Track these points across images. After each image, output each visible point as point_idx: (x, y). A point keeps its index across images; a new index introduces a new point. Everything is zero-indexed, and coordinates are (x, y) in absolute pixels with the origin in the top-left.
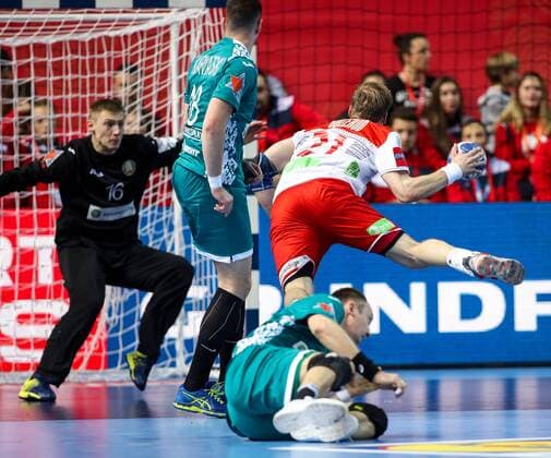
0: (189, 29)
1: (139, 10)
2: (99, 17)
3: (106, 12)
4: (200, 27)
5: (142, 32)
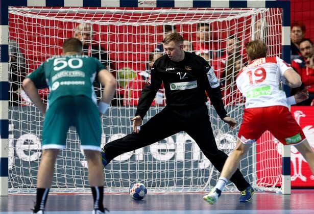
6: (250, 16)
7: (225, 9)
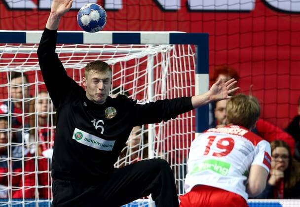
0: (160, 60)
1: (118, 46)
2: (87, 50)
3: (92, 47)
4: (168, 59)
5: (123, 63)
6: (146, 57)
7: (106, 47)
